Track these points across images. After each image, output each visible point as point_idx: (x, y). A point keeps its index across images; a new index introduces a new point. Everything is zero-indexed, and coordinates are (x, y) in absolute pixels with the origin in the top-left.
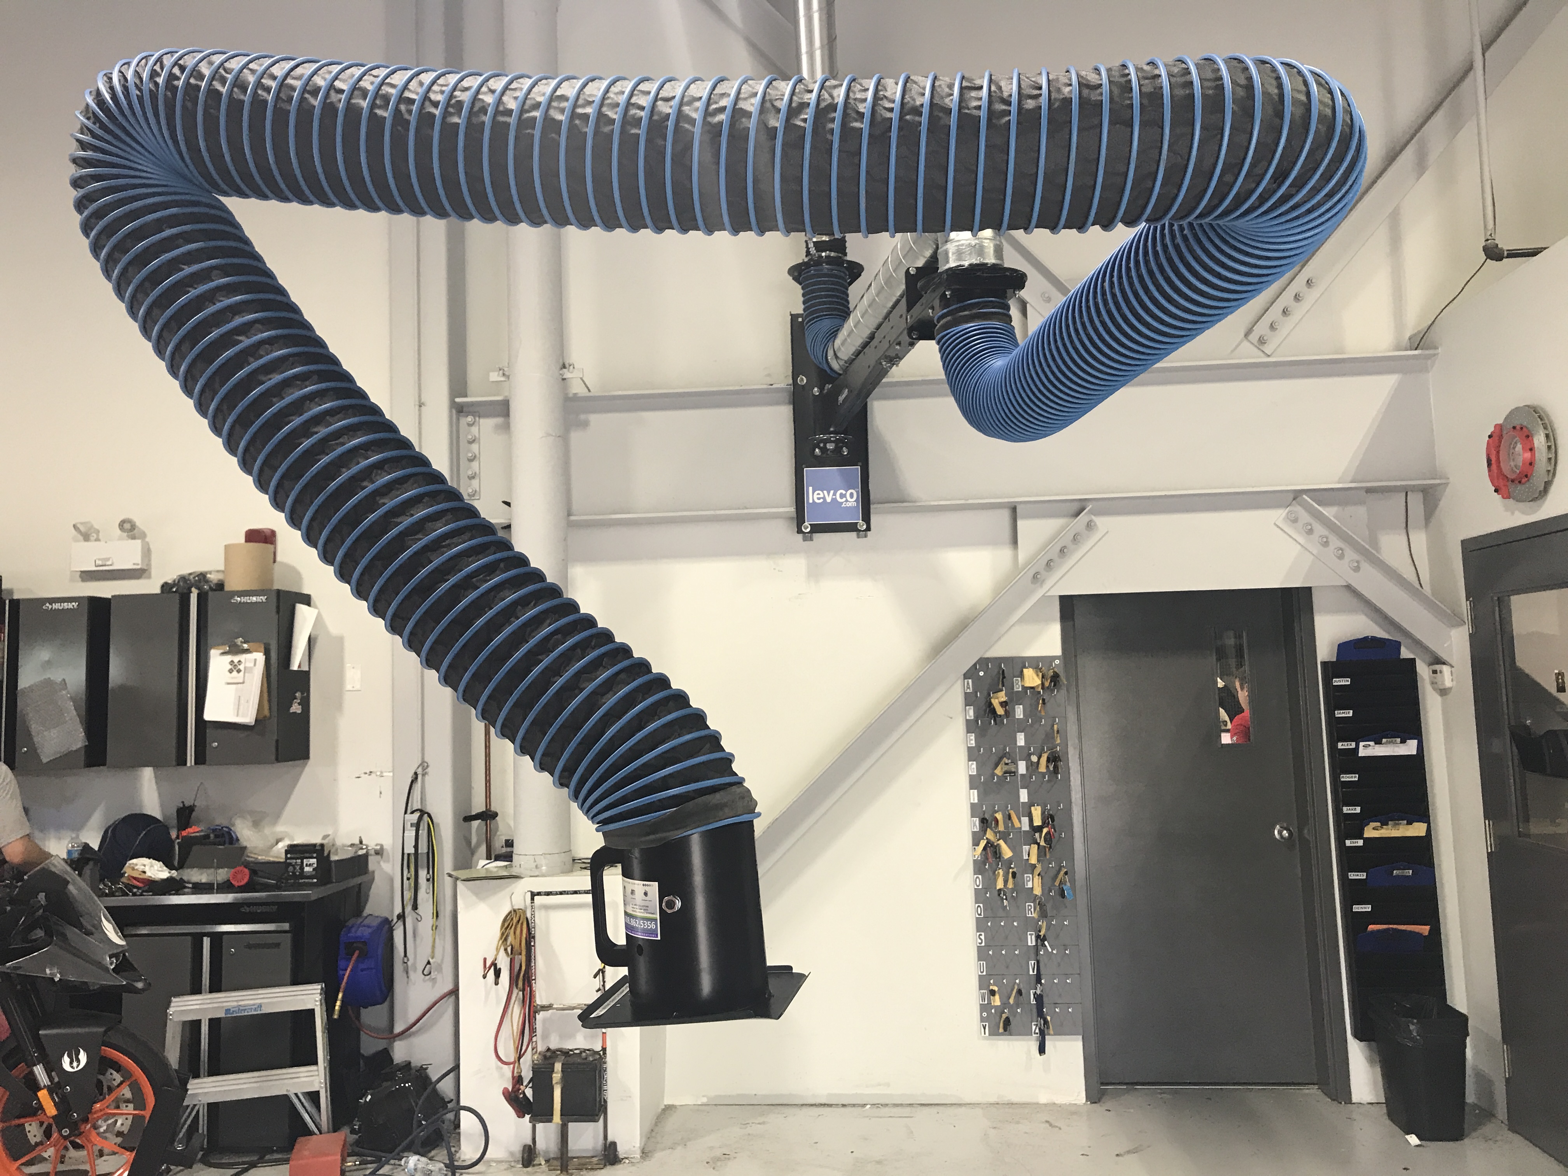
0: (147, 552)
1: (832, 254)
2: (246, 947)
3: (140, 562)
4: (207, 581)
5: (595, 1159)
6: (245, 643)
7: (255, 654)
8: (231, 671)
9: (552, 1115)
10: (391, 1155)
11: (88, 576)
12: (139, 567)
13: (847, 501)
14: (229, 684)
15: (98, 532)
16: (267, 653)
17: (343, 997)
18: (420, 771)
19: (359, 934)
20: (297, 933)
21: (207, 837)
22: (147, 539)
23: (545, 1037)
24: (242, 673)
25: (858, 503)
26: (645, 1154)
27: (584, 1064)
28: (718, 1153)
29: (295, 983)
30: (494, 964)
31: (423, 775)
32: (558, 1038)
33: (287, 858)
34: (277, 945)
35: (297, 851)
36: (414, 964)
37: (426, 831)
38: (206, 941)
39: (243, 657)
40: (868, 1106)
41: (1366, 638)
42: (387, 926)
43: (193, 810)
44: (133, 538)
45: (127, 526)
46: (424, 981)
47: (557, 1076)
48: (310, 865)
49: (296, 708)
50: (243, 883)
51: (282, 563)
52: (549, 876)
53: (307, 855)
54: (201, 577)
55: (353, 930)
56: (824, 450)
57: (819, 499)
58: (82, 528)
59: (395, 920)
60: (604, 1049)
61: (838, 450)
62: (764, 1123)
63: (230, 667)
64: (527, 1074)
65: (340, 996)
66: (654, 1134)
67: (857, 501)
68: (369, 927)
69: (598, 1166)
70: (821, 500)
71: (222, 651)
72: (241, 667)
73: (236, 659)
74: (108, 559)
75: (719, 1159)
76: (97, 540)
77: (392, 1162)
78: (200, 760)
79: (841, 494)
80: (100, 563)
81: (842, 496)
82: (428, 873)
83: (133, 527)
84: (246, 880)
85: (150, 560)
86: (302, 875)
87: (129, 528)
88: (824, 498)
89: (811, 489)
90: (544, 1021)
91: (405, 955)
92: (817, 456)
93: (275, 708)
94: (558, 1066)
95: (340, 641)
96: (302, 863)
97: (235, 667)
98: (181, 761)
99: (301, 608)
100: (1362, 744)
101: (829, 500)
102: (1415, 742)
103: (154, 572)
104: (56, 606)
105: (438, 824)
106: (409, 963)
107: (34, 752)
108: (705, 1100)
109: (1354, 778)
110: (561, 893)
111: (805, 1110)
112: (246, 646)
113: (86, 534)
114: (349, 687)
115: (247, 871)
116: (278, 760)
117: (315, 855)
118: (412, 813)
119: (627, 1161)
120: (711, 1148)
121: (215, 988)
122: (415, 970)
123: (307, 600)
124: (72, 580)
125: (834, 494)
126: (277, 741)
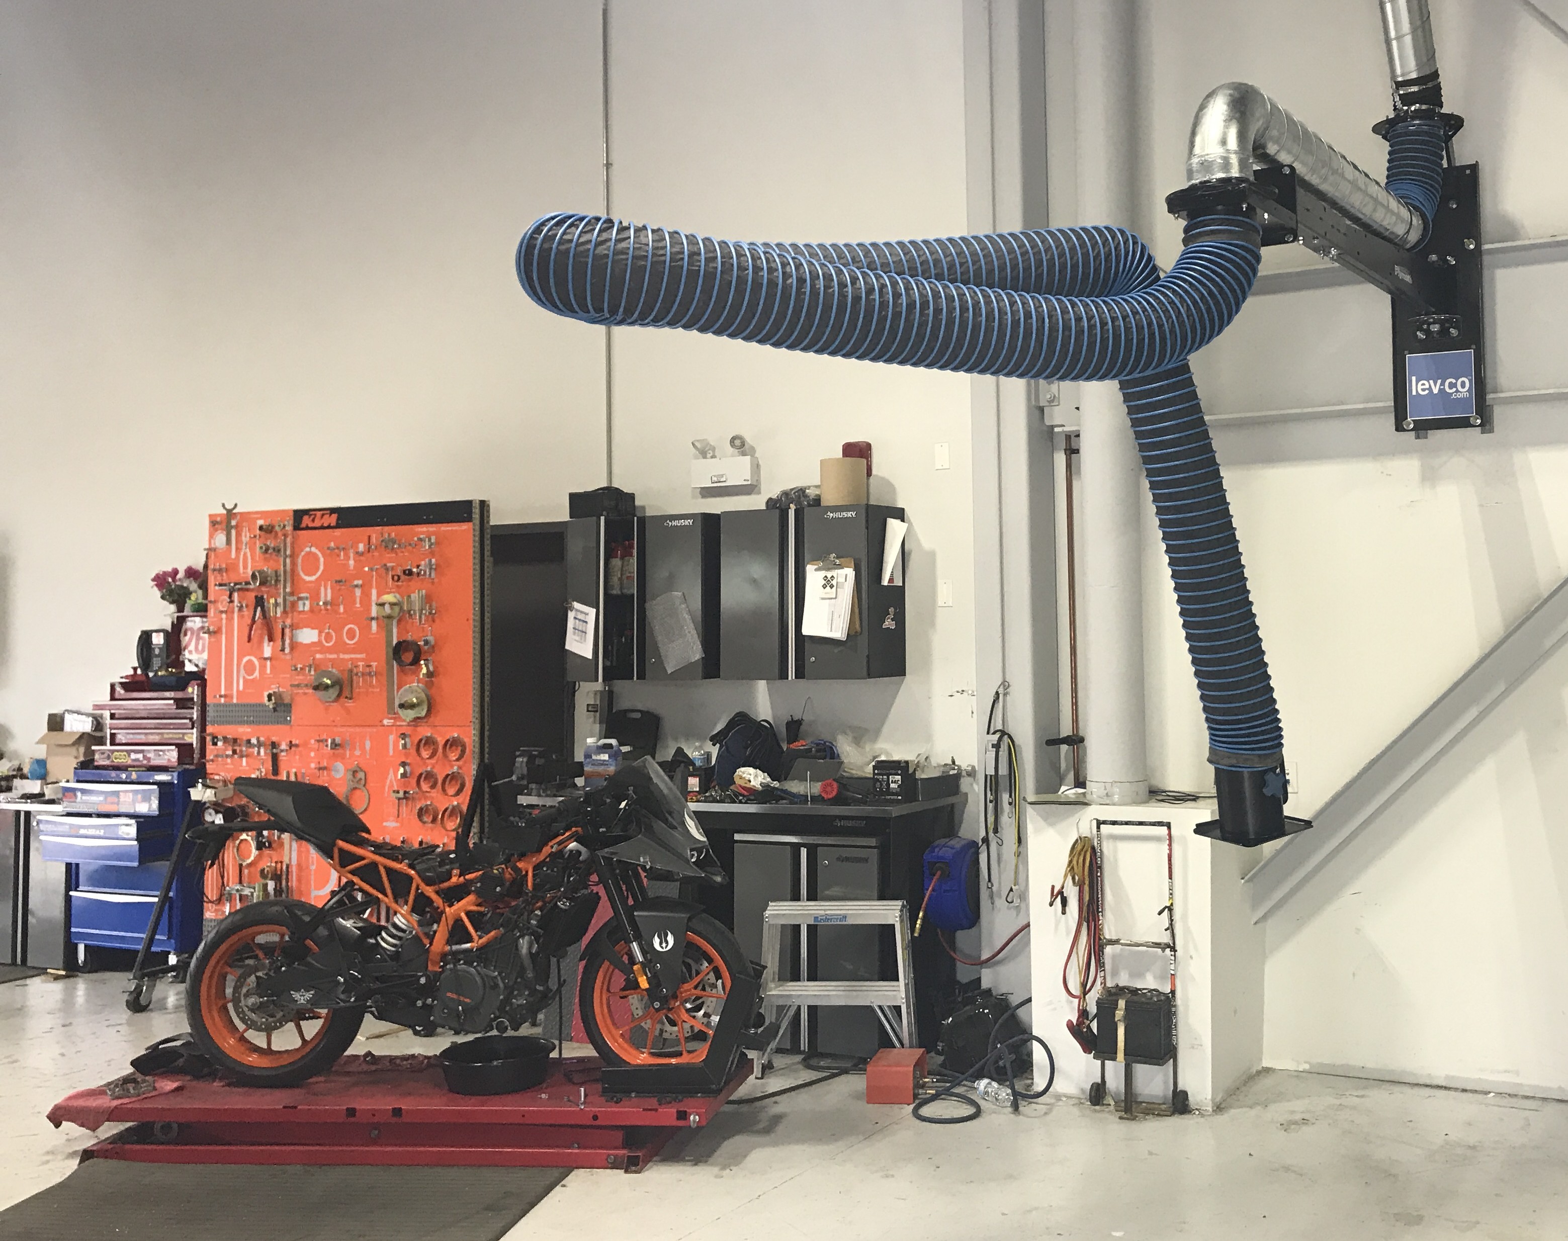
0: (756, 467)
1: (1424, 107)
2: (838, 859)
3: (749, 478)
4: (806, 496)
5: (1163, 1107)
6: (837, 558)
7: (846, 569)
8: (824, 587)
9: (1116, 1053)
10: (963, 1077)
11: (708, 492)
12: (749, 483)
13: (1457, 391)
14: (823, 599)
15: (714, 449)
16: (857, 570)
17: (924, 916)
18: (1001, 691)
19: (941, 854)
20: (883, 850)
21: (810, 750)
22: (757, 455)
23: (1115, 973)
24: (834, 588)
25: (1471, 394)
26: (1219, 1108)
27: (1147, 1003)
28: (1298, 1117)
29: (881, 898)
30: (1061, 893)
31: (1005, 695)
32: (1127, 976)
33: (874, 774)
34: (866, 860)
35: (886, 767)
36: (999, 891)
37: (1006, 753)
38: (804, 852)
39: (834, 573)
40: (1492, 1094)
42: (973, 850)
43: (801, 724)
44: (744, 454)
45: (737, 442)
46: (1009, 908)
47: (1120, 1014)
48: (895, 782)
49: (889, 624)
50: (830, 796)
51: (877, 476)
52: (1120, 805)
53: (893, 772)
54: (801, 492)
55: (936, 850)
56: (1428, 332)
57: (1423, 390)
58: (698, 445)
59: (980, 843)
60: (1173, 992)
61: (1444, 331)
62: (1362, 1096)
63: (824, 582)
64: (1093, 1009)
65: (921, 915)
66: (1238, 1092)
67: (1469, 390)
68: (952, 848)
69: (1165, 1113)
70: (1427, 392)
71: (816, 567)
72: (834, 582)
73: (829, 575)
74: (722, 476)
75: (1295, 1123)
76: (713, 457)
77: (965, 1082)
78: (800, 674)
79: (1450, 383)
80: (715, 479)
81: (1452, 386)
82: (1010, 796)
83: (743, 444)
84: (834, 793)
85: (759, 476)
86: (889, 791)
87: (739, 444)
88: (1430, 389)
89: (1414, 378)
90: (1114, 957)
91: (990, 880)
92: (1421, 340)
93: (865, 623)
94: (1122, 1003)
95: (931, 556)
96: (888, 779)
97: (828, 583)
98: (783, 675)
99: (894, 524)
101: (1436, 391)
103: (763, 487)
104: (675, 523)
105: (1019, 746)
106: (994, 888)
107: (660, 664)
108: (1307, 1067)
110: (1127, 823)
111: (1416, 1090)
112: (838, 562)
113: (705, 451)
114: (940, 602)
115: (835, 785)
116: (869, 676)
117: (899, 772)
118: (994, 733)
119: (1197, 1113)
120: (1293, 1112)
121: (812, 897)
122: (1000, 897)
123: (900, 514)
124: (694, 497)
125: (1443, 384)
126: (868, 656)
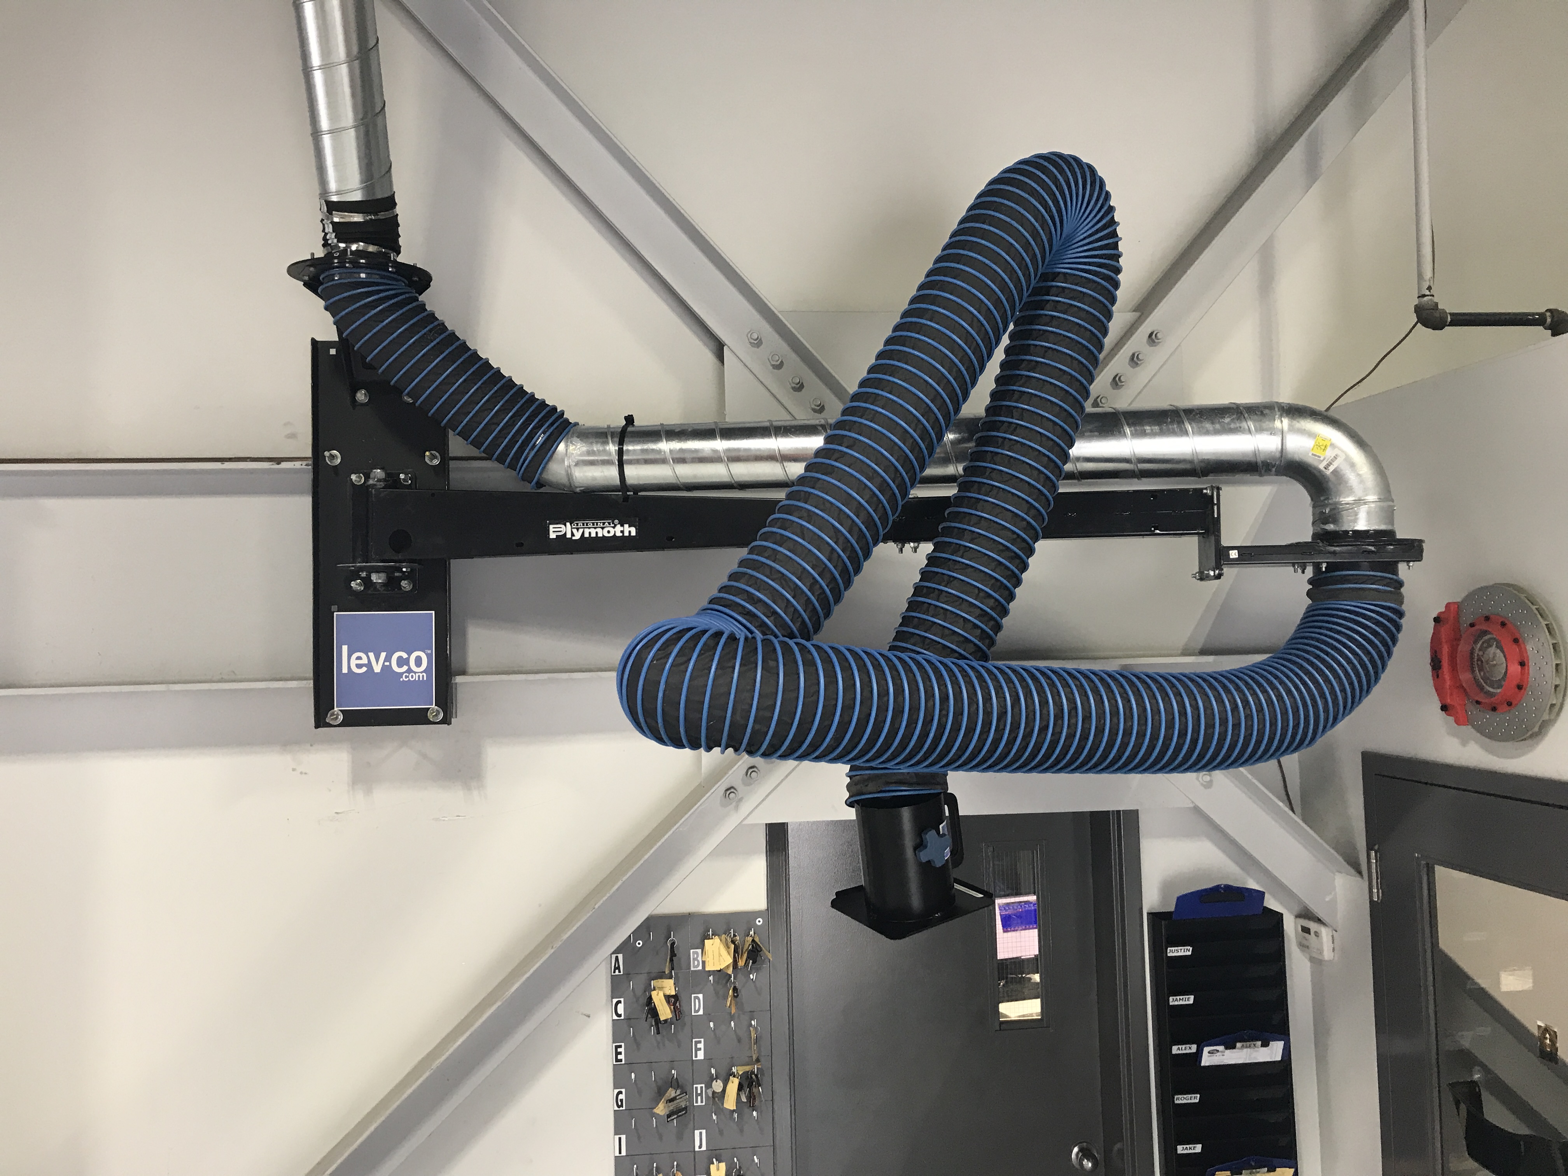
1: (371, 248)
13: (410, 671)
25: (430, 675)
41: (1218, 887)
56: (367, 581)
57: (359, 666)
61: (392, 582)
67: (428, 670)
70: (364, 669)
79: (400, 658)
81: (401, 662)
88: (369, 665)
89: (345, 648)
92: (355, 594)
100: (1206, 1050)
101: (377, 669)
102: (1281, 1044)
109: (1195, 1098)
125: (388, 658)
